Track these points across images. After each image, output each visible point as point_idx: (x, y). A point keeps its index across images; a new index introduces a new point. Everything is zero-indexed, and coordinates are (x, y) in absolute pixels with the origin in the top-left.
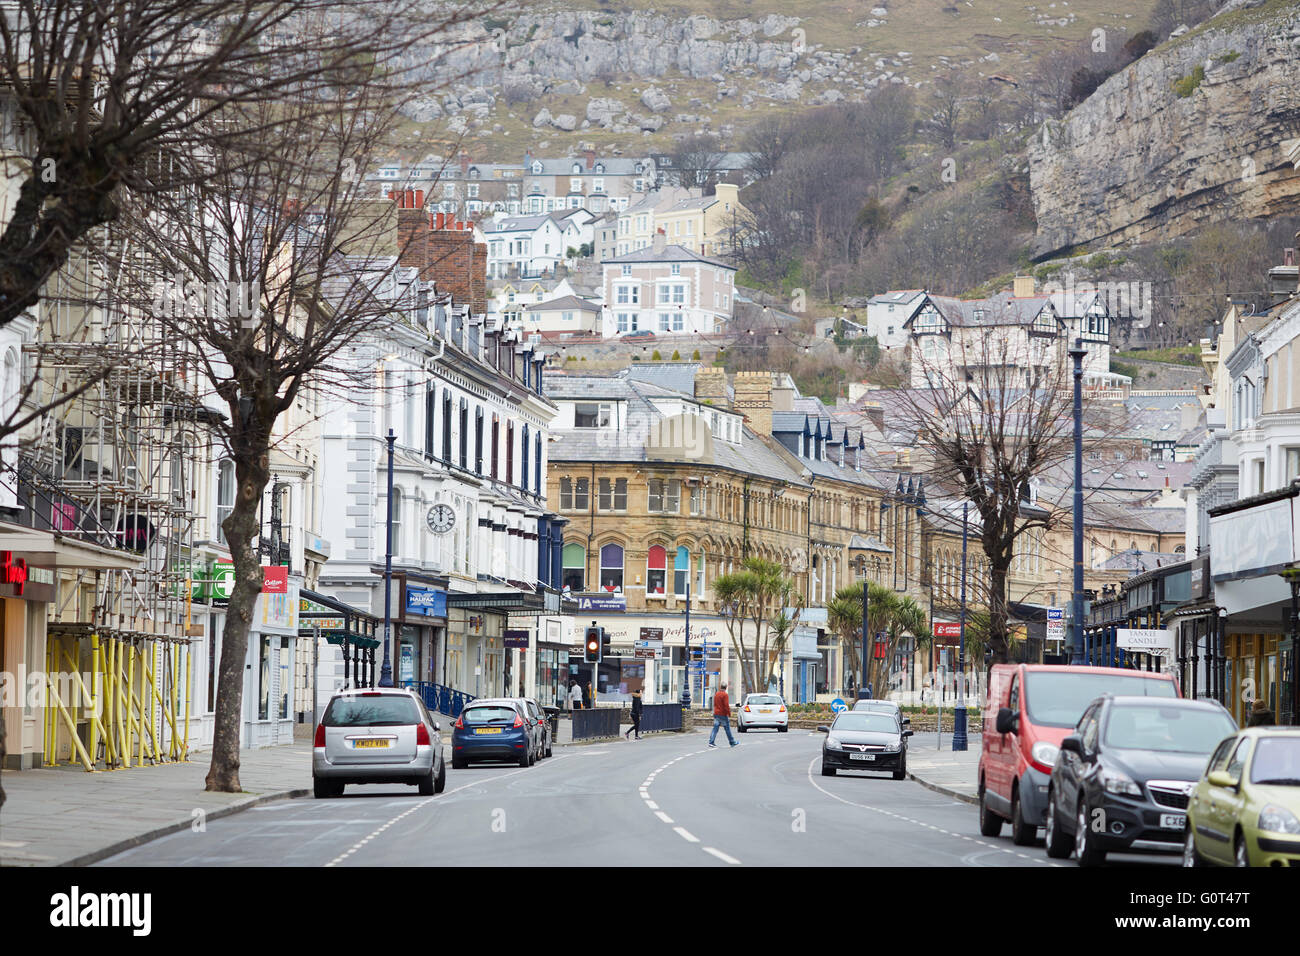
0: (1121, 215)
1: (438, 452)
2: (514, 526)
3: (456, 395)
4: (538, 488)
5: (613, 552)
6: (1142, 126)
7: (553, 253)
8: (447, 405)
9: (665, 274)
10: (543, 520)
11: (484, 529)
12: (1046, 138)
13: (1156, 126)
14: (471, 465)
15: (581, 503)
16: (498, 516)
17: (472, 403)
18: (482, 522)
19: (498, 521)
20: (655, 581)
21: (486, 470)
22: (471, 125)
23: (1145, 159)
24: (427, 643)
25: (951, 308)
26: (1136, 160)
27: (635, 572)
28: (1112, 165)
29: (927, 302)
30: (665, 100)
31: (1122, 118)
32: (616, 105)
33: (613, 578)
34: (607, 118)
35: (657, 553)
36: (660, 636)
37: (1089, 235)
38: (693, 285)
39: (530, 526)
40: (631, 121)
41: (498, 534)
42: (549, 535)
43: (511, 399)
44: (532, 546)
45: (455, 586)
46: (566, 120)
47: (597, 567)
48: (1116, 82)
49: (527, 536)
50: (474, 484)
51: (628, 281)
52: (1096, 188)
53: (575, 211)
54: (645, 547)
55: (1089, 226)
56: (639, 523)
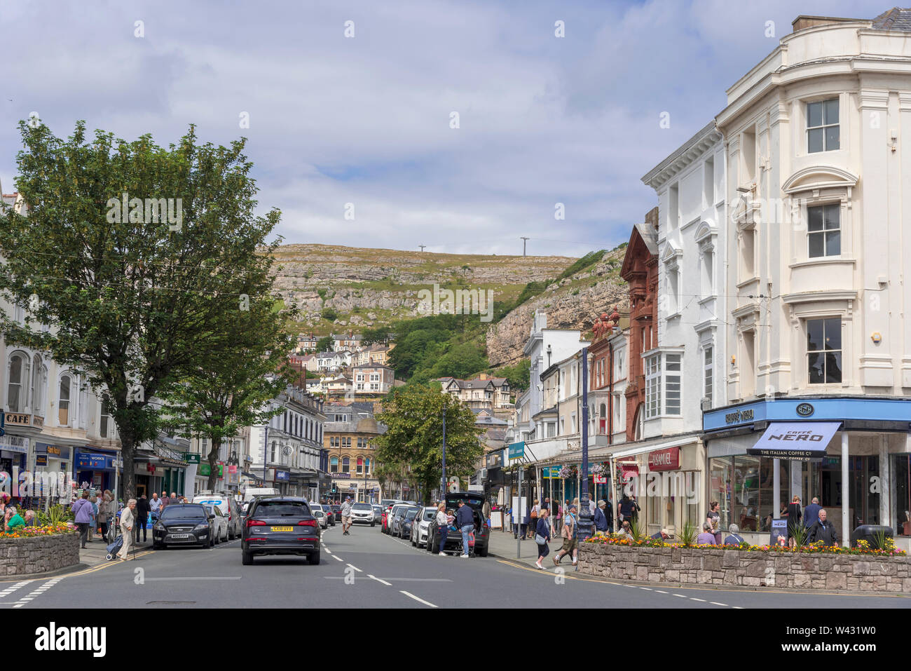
0: (514, 354)
1: (288, 431)
2: (312, 452)
3: (294, 413)
4: (321, 440)
5: (346, 459)
6: (521, 327)
7: (338, 364)
8: (291, 417)
9: (372, 371)
10: (321, 450)
11: (302, 453)
12: (491, 330)
13: (525, 327)
14: (299, 434)
15: (337, 444)
16: (306, 450)
17: (299, 415)
18: (301, 452)
19: (307, 451)
20: (359, 469)
21: (304, 436)
22: (314, 324)
23: (522, 337)
24: (283, 488)
25: (460, 382)
26: (519, 337)
27: (353, 466)
28: (512, 339)
29: (454, 381)
30: (375, 316)
31: (514, 324)
32: (359, 318)
33: (346, 469)
34: (356, 322)
35: (359, 460)
36: (356, 486)
37: (505, 360)
38: (380, 376)
39: (317, 452)
40: (364, 323)
41: (307, 455)
42: (324, 455)
43: (312, 414)
44: (318, 459)
45: (292, 471)
46: (343, 323)
47: (342, 465)
48: (513, 313)
49: (316, 455)
50: (300, 440)
51: (360, 373)
52: (507, 346)
53: (346, 351)
54: (356, 458)
55: (504, 357)
56: (354, 451)
